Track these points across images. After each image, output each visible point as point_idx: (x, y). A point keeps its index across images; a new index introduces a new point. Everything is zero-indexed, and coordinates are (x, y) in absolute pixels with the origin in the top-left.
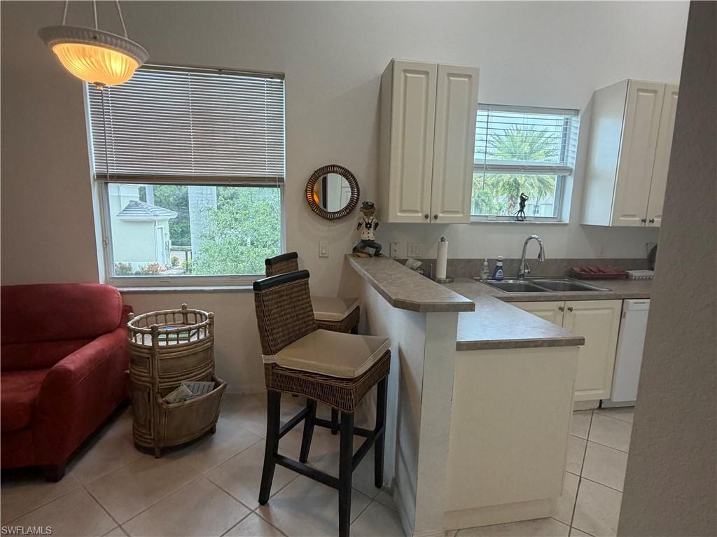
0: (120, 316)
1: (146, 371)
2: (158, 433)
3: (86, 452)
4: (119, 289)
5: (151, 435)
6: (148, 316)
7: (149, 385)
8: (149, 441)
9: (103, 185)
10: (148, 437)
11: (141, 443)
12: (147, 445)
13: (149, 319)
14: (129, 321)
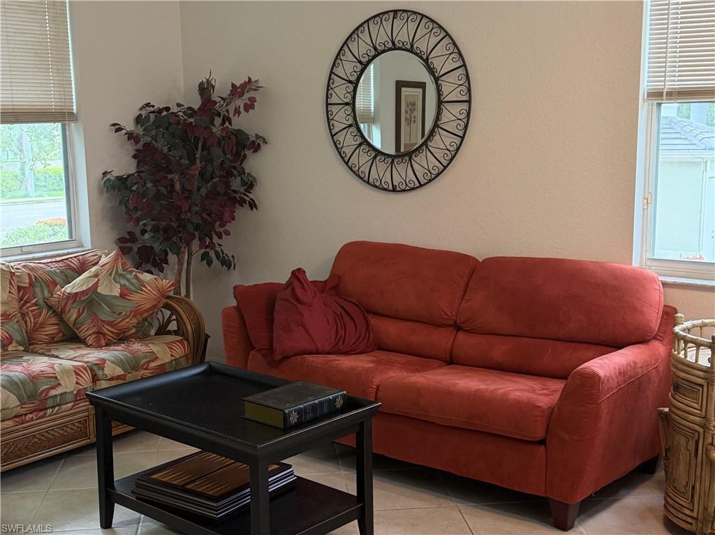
0: (659, 321)
1: (695, 405)
2: (706, 509)
3: (597, 512)
4: (661, 278)
5: (692, 511)
6: (705, 325)
7: (697, 428)
8: (690, 520)
9: (655, 107)
10: (688, 512)
11: (675, 520)
12: (684, 525)
13: (705, 329)
14: (675, 325)
